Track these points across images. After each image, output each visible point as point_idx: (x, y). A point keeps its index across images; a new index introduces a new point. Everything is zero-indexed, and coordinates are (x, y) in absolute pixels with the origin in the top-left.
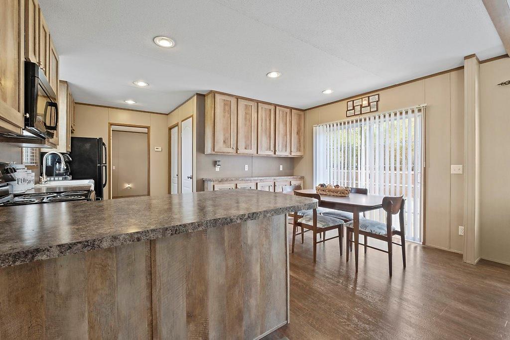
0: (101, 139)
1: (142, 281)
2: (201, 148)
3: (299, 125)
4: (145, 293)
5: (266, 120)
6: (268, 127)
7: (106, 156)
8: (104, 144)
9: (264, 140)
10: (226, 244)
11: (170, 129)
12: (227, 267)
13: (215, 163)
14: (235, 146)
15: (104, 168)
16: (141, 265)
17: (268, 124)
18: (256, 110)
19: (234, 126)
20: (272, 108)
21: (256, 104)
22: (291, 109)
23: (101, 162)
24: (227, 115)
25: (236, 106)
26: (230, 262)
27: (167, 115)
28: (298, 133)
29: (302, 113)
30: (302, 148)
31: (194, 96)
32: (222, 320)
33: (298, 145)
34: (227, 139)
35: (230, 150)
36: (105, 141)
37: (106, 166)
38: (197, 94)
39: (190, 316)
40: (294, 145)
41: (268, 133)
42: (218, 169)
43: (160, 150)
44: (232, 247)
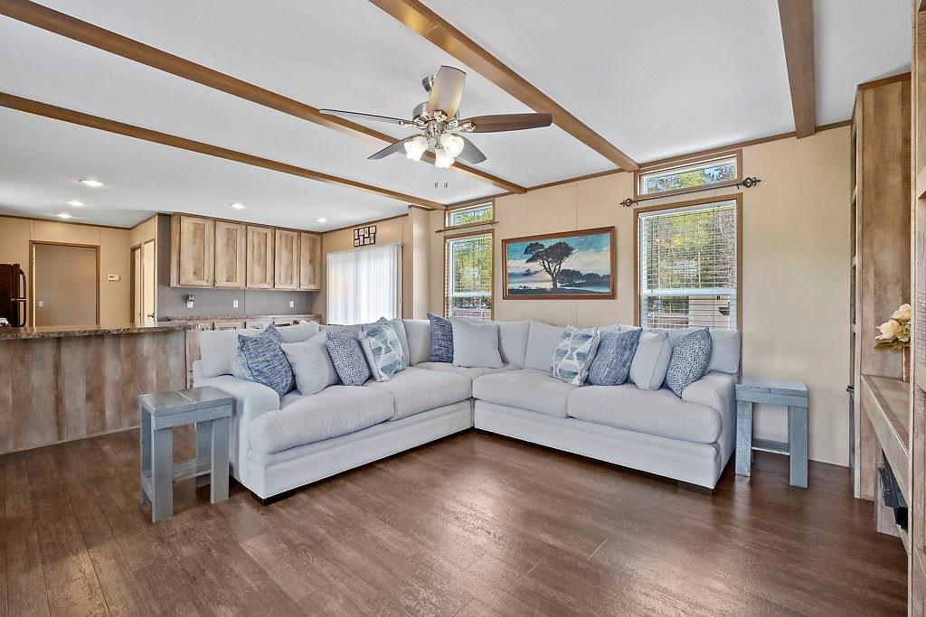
0: (17, 266)
1: (50, 370)
2: (163, 278)
3: (312, 251)
4: (52, 378)
5: (259, 246)
6: (263, 254)
7: (25, 286)
8: (22, 273)
9: (257, 271)
10: (122, 353)
11: (133, 250)
12: (122, 370)
13: (186, 299)
14: (212, 277)
15: (22, 303)
16: (50, 360)
17: (263, 251)
18: (244, 235)
19: (209, 256)
20: (269, 232)
21: (244, 227)
22: (300, 232)
23: (17, 295)
24: (199, 240)
25: (212, 231)
26: (126, 366)
27: (129, 229)
28: (311, 262)
29: (318, 237)
30: (318, 281)
31: (155, 216)
32: (118, 404)
33: (312, 277)
34: (200, 270)
35: (204, 283)
36: (24, 267)
37: (25, 302)
38: (159, 214)
39: (89, 397)
40: (305, 276)
41: (262, 262)
42: (190, 305)
43: (116, 278)
44: (128, 356)
